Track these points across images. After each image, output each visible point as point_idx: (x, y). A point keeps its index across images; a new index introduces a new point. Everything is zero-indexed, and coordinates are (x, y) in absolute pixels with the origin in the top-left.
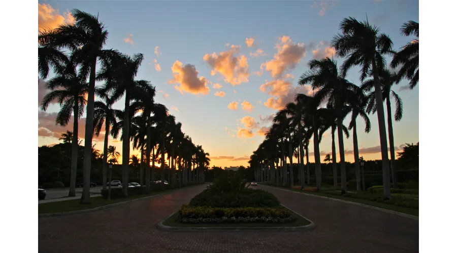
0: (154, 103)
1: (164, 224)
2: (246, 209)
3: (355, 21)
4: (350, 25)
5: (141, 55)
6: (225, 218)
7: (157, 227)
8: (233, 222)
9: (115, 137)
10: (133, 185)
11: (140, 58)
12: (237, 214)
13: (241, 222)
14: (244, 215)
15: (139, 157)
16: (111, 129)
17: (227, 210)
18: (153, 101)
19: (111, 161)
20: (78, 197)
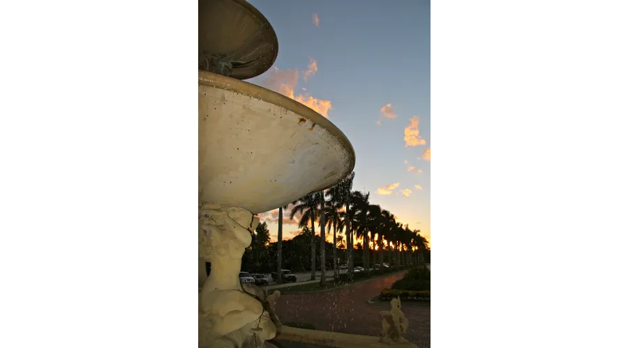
0: (370, 204)
1: (371, 301)
2: (423, 292)
6: (409, 298)
7: (367, 302)
8: (415, 301)
9: (341, 231)
10: (359, 269)
12: (418, 295)
13: (420, 300)
14: (423, 296)
15: (362, 244)
16: (337, 226)
17: (411, 292)
19: (340, 247)
20: (318, 280)
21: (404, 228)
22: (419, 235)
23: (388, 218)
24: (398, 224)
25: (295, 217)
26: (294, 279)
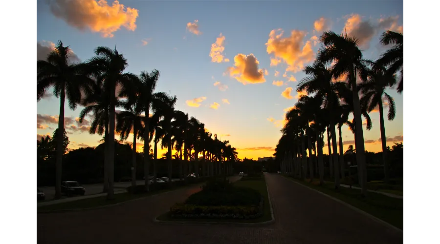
0: (175, 110)
3: (335, 34)
4: (329, 38)
5: (158, 71)
8: (208, 218)
10: (163, 179)
11: (156, 74)
13: (214, 218)
18: (173, 108)
21: (213, 138)
22: (230, 146)
23: (197, 127)
24: (207, 133)
25: (86, 118)
26: (81, 192)
